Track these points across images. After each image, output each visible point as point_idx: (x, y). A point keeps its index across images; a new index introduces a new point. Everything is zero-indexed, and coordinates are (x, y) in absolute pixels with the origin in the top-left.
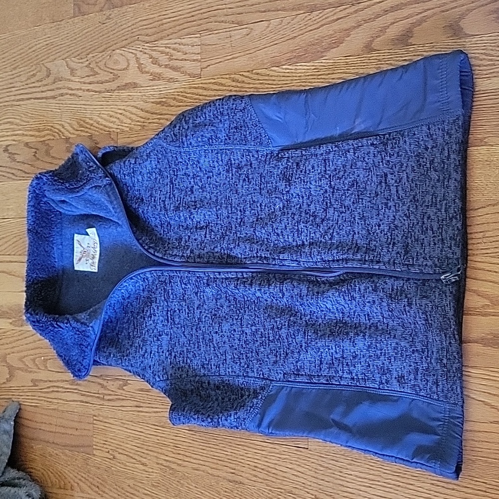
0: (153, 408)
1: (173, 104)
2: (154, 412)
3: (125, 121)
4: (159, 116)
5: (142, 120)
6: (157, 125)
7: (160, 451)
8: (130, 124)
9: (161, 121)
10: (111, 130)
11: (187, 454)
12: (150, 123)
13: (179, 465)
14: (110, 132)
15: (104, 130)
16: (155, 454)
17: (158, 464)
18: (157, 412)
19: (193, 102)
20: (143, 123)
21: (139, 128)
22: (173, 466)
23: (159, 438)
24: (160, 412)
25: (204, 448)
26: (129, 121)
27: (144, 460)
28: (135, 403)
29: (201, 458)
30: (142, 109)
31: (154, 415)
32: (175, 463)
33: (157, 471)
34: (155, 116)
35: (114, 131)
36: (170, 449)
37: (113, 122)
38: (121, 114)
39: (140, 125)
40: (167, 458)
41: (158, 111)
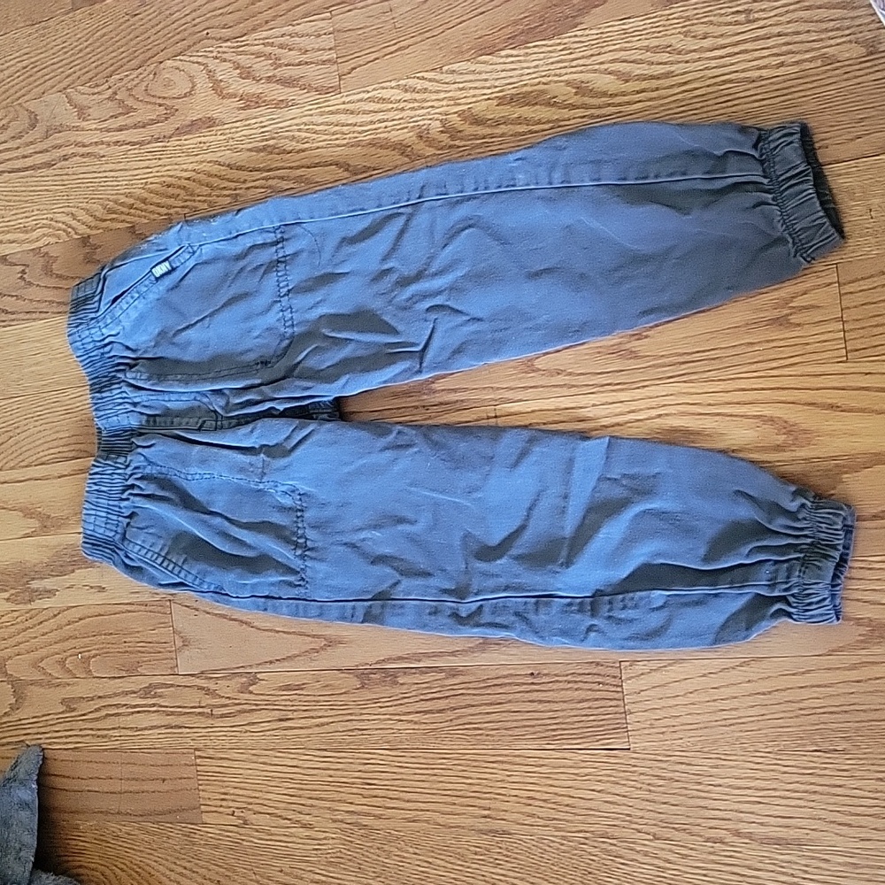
0: (313, 717)
1: (291, 148)
2: (317, 726)
3: (197, 191)
4: (265, 174)
5: (233, 185)
6: (263, 190)
7: (335, 796)
8: (210, 195)
9: (271, 182)
10: (172, 211)
11: (391, 794)
12: (248, 188)
13: (379, 817)
14: (171, 214)
15: (158, 214)
16: (328, 804)
17: (335, 821)
18: (323, 725)
19: (330, 140)
20: (235, 189)
21: (228, 200)
22: (365, 821)
23: (331, 772)
24: (327, 724)
25: (423, 778)
26: (206, 190)
27: (308, 817)
28: (277, 714)
29: (422, 798)
30: (228, 166)
31: (317, 730)
32: (368, 814)
33: (334, 836)
34: (257, 175)
35: (177, 213)
36: (355, 791)
37: (176, 197)
38: (188, 179)
39: (228, 196)
40: (352, 808)
41: (261, 166)
